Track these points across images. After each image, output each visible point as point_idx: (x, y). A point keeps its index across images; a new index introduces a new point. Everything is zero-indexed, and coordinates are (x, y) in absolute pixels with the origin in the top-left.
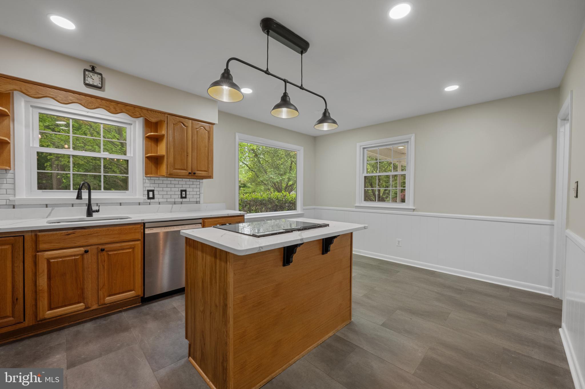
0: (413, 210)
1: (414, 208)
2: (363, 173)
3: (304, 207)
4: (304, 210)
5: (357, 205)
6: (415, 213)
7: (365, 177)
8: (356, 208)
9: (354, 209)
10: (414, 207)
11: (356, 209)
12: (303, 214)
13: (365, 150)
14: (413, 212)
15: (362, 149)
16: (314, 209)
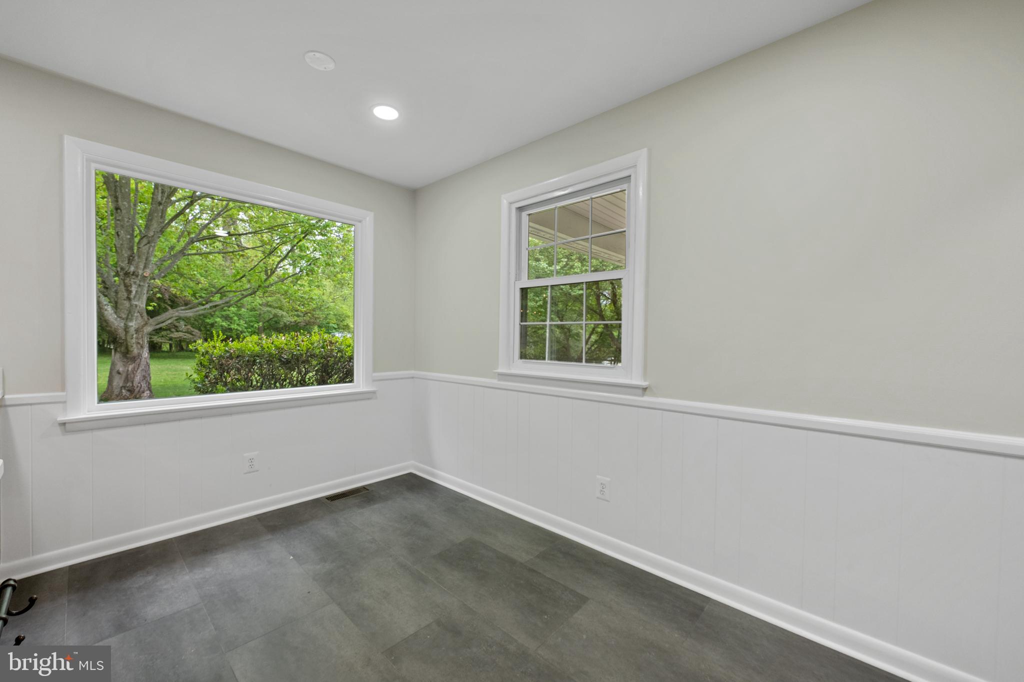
0: (640, 391)
1: (644, 384)
2: (518, 277)
3: (375, 374)
4: (374, 381)
5: (501, 370)
6: (647, 399)
7: (524, 291)
8: (499, 380)
9: (495, 382)
10: (645, 381)
11: (499, 382)
12: (374, 392)
13: (524, 214)
14: (643, 395)
15: (514, 211)
16: (413, 378)
